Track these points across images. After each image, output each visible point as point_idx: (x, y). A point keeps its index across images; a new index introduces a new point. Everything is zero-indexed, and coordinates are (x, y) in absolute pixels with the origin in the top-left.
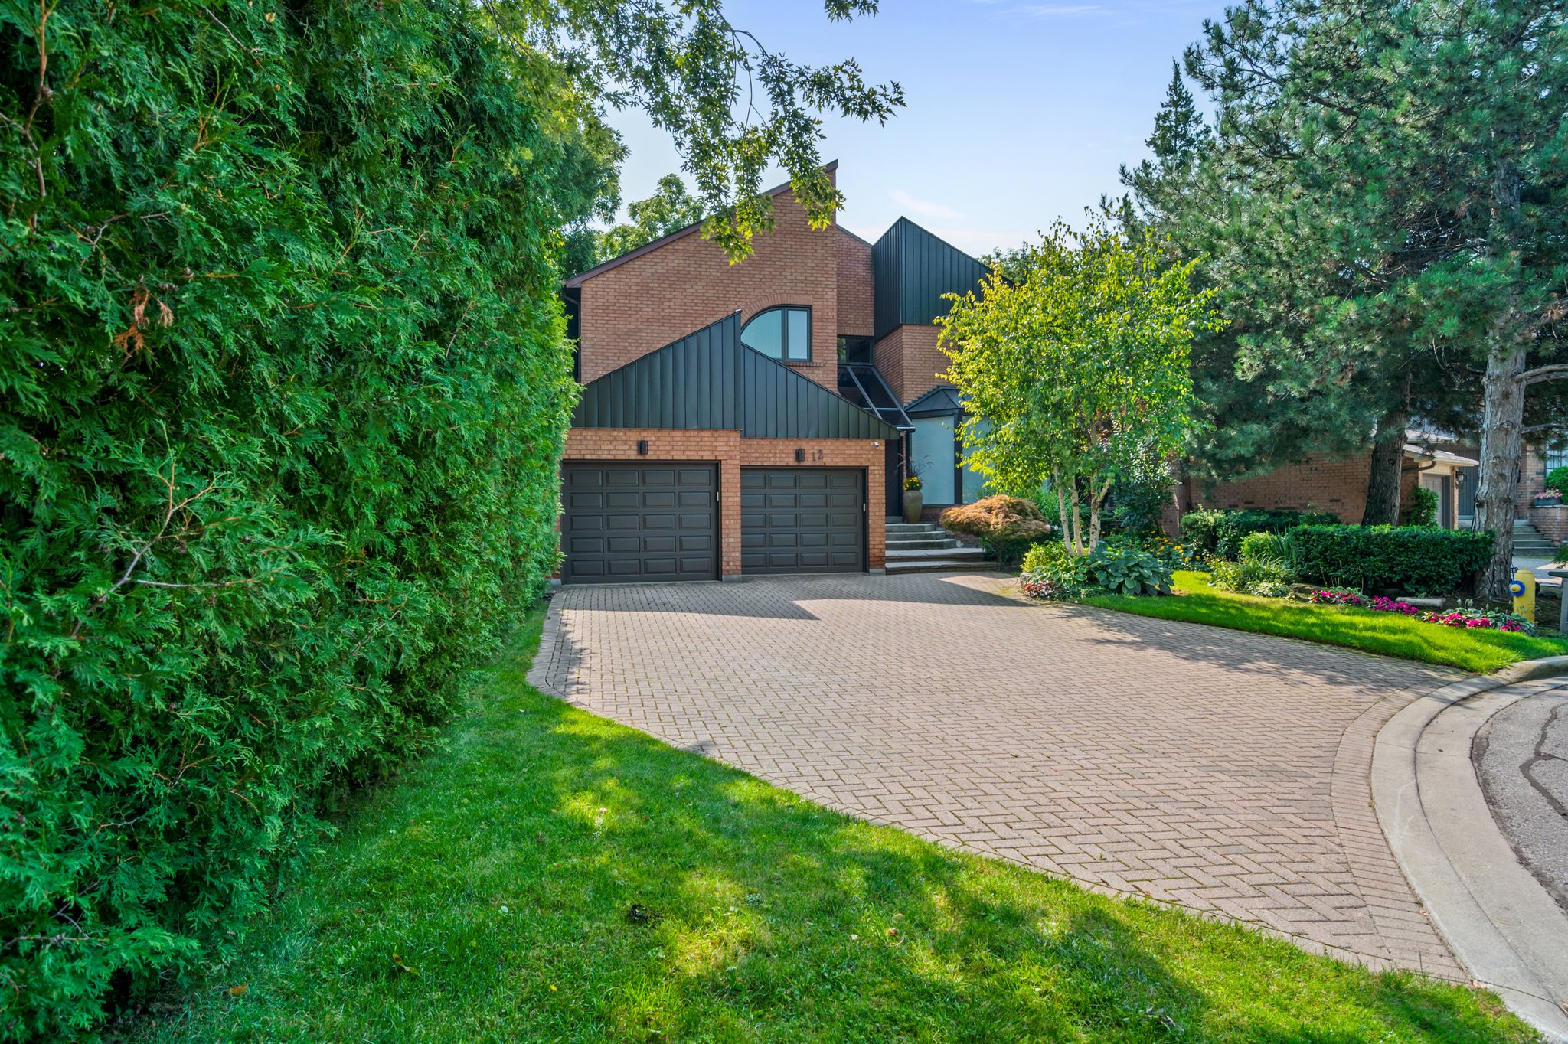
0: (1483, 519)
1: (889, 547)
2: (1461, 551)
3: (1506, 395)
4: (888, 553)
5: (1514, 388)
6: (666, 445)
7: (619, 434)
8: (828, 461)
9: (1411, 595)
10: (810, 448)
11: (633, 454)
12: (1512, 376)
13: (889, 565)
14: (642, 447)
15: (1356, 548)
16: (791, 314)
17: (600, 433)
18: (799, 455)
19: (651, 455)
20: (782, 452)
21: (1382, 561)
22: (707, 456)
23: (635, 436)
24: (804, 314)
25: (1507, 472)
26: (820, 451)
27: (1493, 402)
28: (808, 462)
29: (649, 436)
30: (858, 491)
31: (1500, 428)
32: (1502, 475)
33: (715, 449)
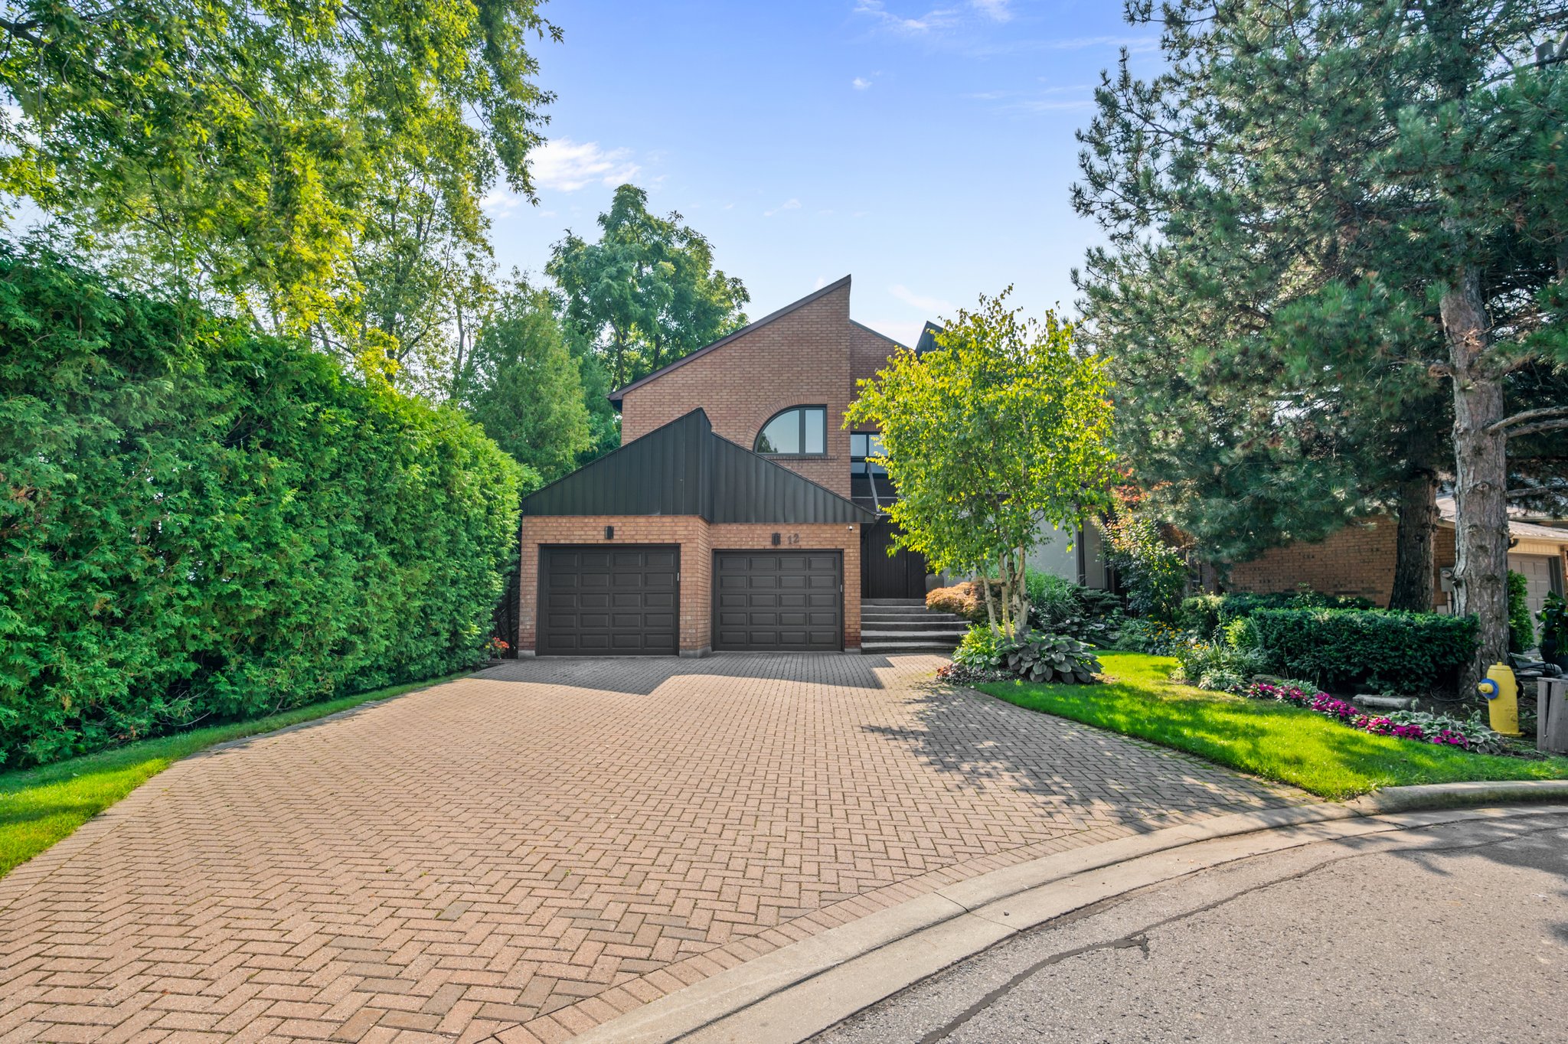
0: (1463, 600)
1: (864, 628)
2: (1429, 640)
3: (1478, 451)
4: (864, 633)
5: (1488, 442)
6: (633, 530)
7: (590, 520)
8: (804, 545)
9: (1375, 693)
10: (786, 532)
11: (600, 538)
12: (1484, 428)
13: (865, 645)
14: (610, 532)
15: (1309, 634)
16: (808, 412)
17: (573, 520)
18: (776, 538)
19: (617, 539)
20: (760, 536)
21: (1338, 651)
22: (668, 539)
23: (603, 522)
24: (820, 413)
25: (1489, 543)
26: (796, 535)
27: (1464, 460)
28: (784, 545)
29: (616, 522)
30: (836, 573)
31: (1474, 490)
32: (1482, 548)
33: (675, 533)
